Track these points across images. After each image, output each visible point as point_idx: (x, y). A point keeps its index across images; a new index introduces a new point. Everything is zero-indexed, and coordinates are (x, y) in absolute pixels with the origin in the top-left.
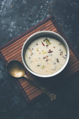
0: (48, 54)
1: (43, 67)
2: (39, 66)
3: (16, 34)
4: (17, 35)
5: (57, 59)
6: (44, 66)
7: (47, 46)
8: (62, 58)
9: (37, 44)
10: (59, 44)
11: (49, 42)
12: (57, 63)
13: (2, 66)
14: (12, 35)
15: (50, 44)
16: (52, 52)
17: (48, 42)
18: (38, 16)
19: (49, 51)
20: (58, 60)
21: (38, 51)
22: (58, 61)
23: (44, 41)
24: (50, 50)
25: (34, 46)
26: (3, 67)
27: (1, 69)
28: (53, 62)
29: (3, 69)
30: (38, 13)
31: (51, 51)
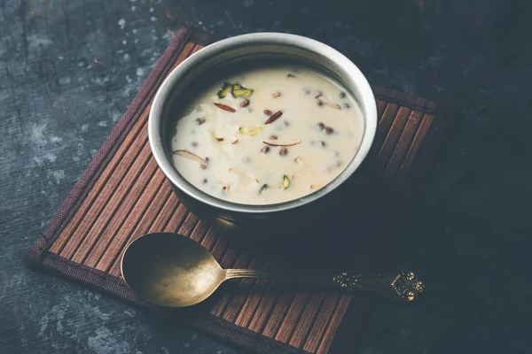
0: (271, 129)
1: (286, 184)
2: (265, 186)
3: (76, 159)
4: (83, 160)
5: (322, 125)
6: (285, 177)
7: (246, 104)
8: (337, 111)
9: (201, 122)
10: (289, 76)
11: (242, 88)
12: (329, 139)
14: (62, 172)
15: (252, 91)
16: (279, 114)
17: (238, 93)
18: (126, 56)
19: (267, 118)
20: (327, 124)
21: (221, 140)
22: (330, 131)
23: (221, 97)
24: (268, 112)
25: (193, 132)
28: (313, 143)
30: (121, 46)
31: (275, 111)
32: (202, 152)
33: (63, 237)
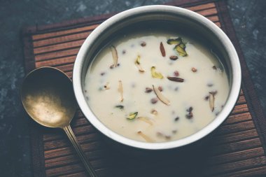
0: (166, 83)
1: (133, 116)
2: (121, 107)
3: (97, 8)
4: (99, 11)
5: (191, 109)
6: (136, 113)
7: (174, 58)
8: (209, 110)
9: (143, 45)
10: (214, 67)
11: (184, 49)
12: (183, 120)
13: (15, 80)
14: (85, 8)
15: (186, 55)
16: (181, 81)
17: (179, 49)
19: (172, 76)
20: (193, 112)
21: (138, 63)
22: (190, 116)
23: (169, 42)
24: (177, 74)
25: (132, 46)
26: (17, 83)
27: (10, 86)
28: (173, 113)
29: (13, 87)
31: (181, 76)
32: (121, 59)
33: (45, 36)
